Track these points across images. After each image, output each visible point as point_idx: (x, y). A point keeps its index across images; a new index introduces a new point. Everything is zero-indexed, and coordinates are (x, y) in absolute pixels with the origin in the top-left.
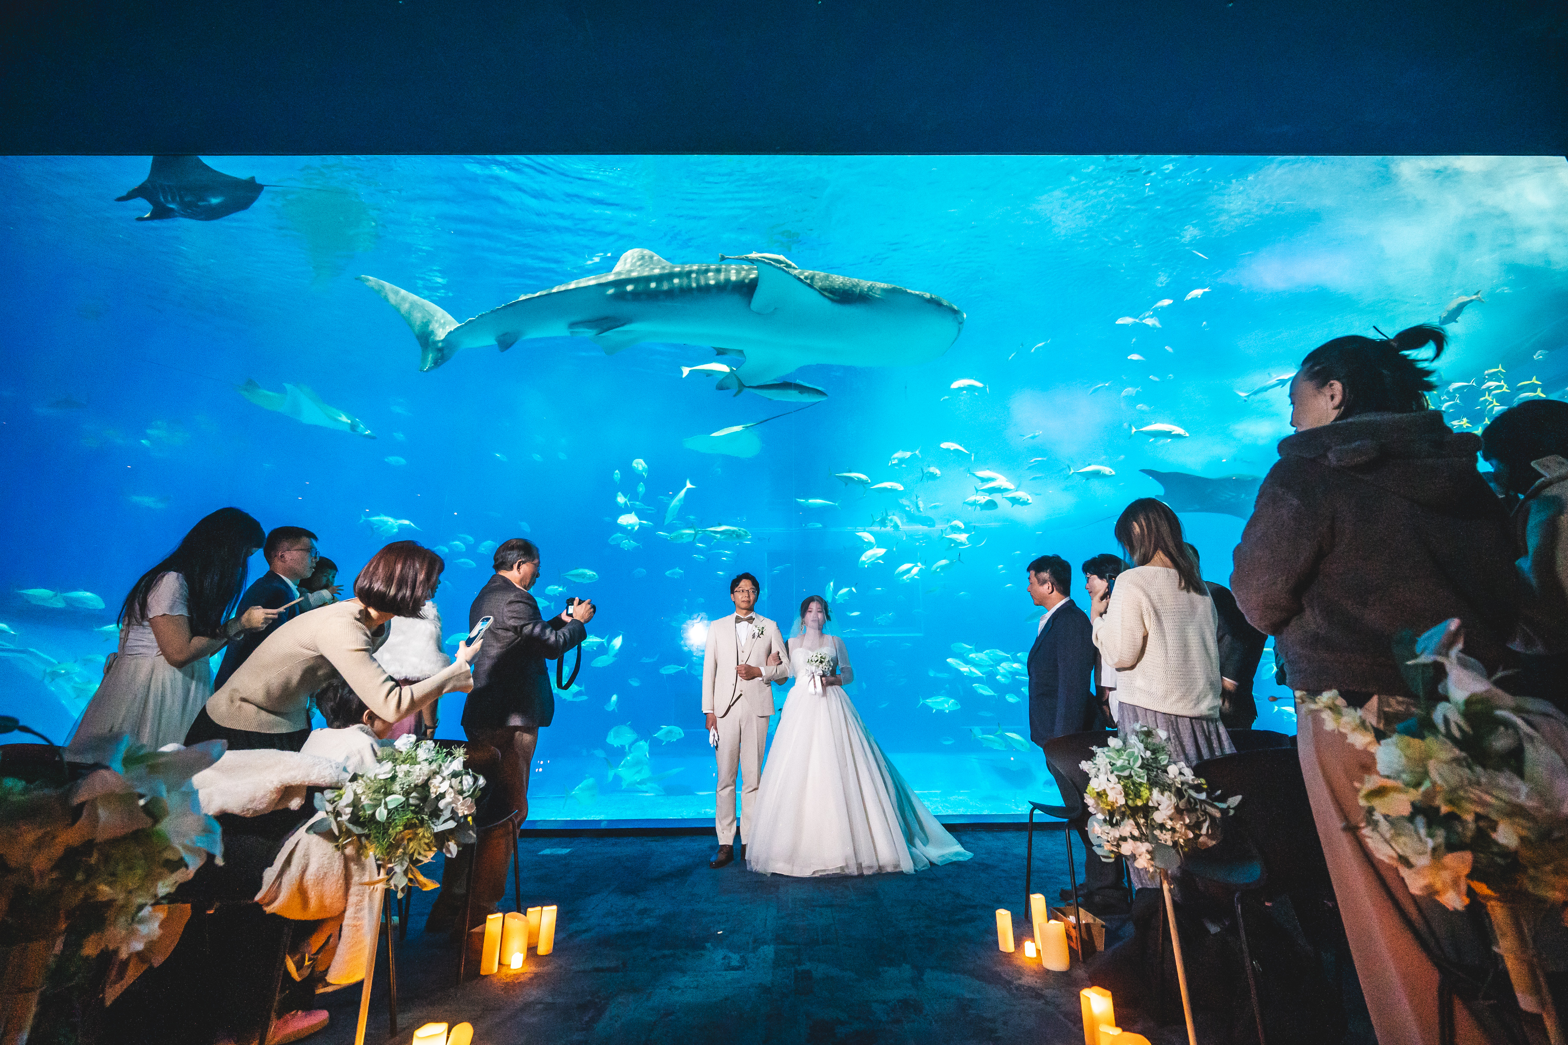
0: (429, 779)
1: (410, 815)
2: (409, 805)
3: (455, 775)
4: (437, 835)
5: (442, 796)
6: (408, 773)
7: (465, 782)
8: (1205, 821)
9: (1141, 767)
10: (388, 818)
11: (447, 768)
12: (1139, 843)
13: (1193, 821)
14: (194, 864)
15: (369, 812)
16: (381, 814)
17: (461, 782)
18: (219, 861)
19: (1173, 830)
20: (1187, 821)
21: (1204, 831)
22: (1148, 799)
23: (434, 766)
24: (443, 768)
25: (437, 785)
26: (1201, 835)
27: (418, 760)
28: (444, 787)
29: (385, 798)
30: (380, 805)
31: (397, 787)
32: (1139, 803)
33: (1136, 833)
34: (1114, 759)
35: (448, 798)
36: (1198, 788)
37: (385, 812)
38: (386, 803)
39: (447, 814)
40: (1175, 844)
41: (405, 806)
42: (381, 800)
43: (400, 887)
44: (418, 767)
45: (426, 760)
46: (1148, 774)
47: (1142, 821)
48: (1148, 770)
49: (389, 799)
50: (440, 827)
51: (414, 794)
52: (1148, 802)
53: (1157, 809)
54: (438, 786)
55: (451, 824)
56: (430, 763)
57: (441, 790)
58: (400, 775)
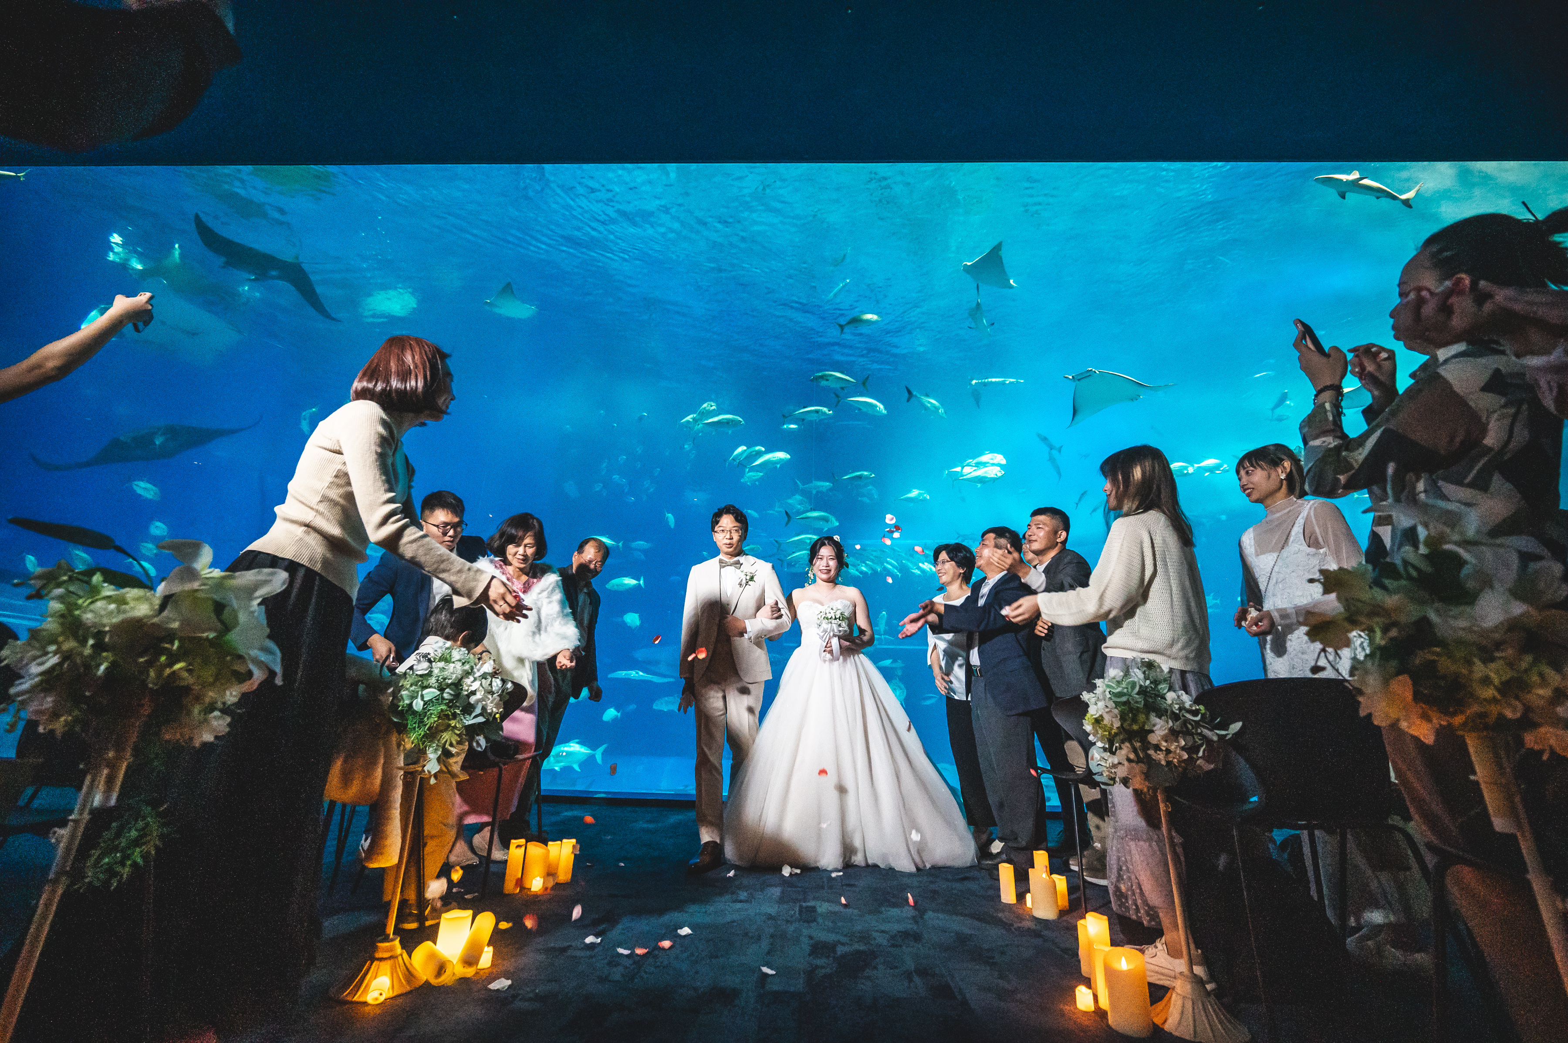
0: (462, 678)
1: (444, 707)
2: (443, 699)
3: (484, 676)
4: (468, 728)
5: (473, 693)
6: (443, 669)
7: (494, 684)
8: (1202, 745)
9: (1138, 693)
10: (424, 709)
11: (478, 670)
12: (1134, 764)
13: (1190, 744)
14: (259, 675)
15: (407, 702)
16: (418, 705)
17: (491, 684)
18: (279, 681)
19: (1168, 751)
20: (1183, 743)
21: (1201, 754)
22: (1144, 724)
23: (467, 667)
24: (475, 670)
25: (469, 683)
26: (1198, 758)
27: (453, 660)
28: (475, 686)
29: (422, 691)
30: (416, 698)
31: (432, 681)
32: (1135, 727)
33: (1132, 756)
34: (1113, 688)
35: (479, 696)
36: (1195, 713)
37: (422, 703)
38: (422, 696)
39: (478, 710)
40: (1169, 763)
41: (439, 699)
42: (417, 692)
43: (433, 773)
44: (452, 665)
45: (460, 660)
46: (1145, 700)
47: (1138, 745)
48: (1146, 695)
49: (425, 692)
50: (469, 721)
51: (447, 690)
52: (1144, 726)
53: (1153, 731)
54: (471, 684)
55: (481, 719)
56: (463, 664)
57: (473, 688)
58: (436, 671)
